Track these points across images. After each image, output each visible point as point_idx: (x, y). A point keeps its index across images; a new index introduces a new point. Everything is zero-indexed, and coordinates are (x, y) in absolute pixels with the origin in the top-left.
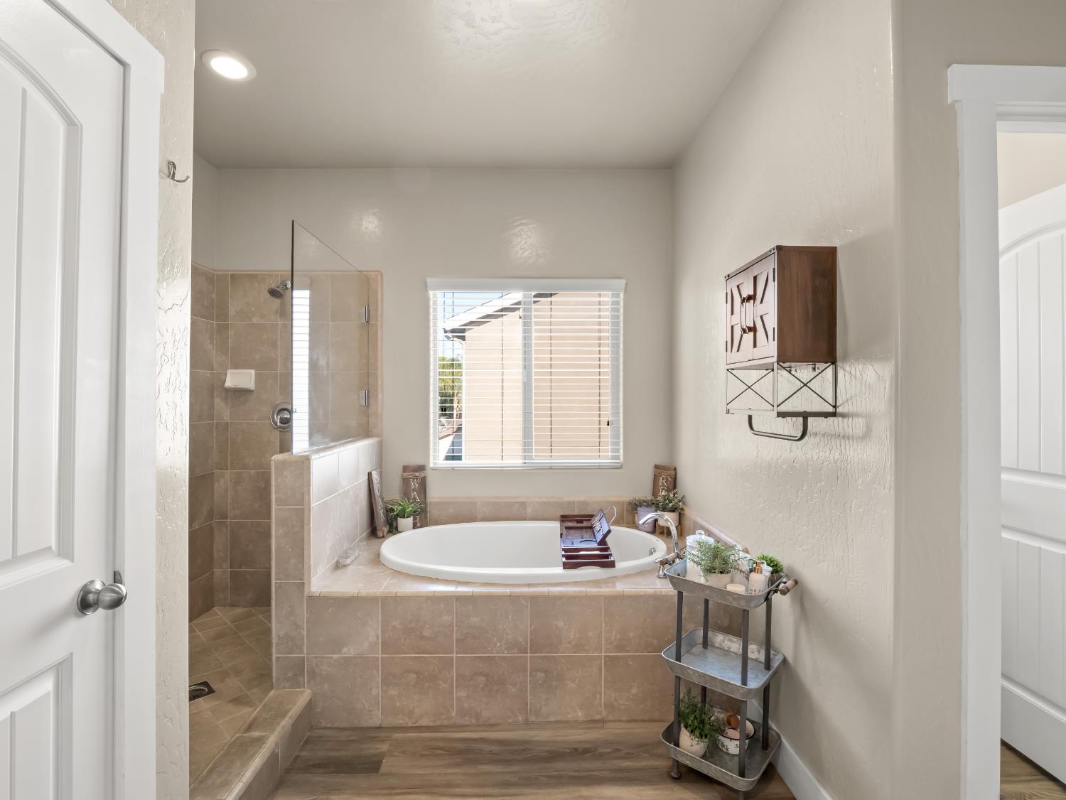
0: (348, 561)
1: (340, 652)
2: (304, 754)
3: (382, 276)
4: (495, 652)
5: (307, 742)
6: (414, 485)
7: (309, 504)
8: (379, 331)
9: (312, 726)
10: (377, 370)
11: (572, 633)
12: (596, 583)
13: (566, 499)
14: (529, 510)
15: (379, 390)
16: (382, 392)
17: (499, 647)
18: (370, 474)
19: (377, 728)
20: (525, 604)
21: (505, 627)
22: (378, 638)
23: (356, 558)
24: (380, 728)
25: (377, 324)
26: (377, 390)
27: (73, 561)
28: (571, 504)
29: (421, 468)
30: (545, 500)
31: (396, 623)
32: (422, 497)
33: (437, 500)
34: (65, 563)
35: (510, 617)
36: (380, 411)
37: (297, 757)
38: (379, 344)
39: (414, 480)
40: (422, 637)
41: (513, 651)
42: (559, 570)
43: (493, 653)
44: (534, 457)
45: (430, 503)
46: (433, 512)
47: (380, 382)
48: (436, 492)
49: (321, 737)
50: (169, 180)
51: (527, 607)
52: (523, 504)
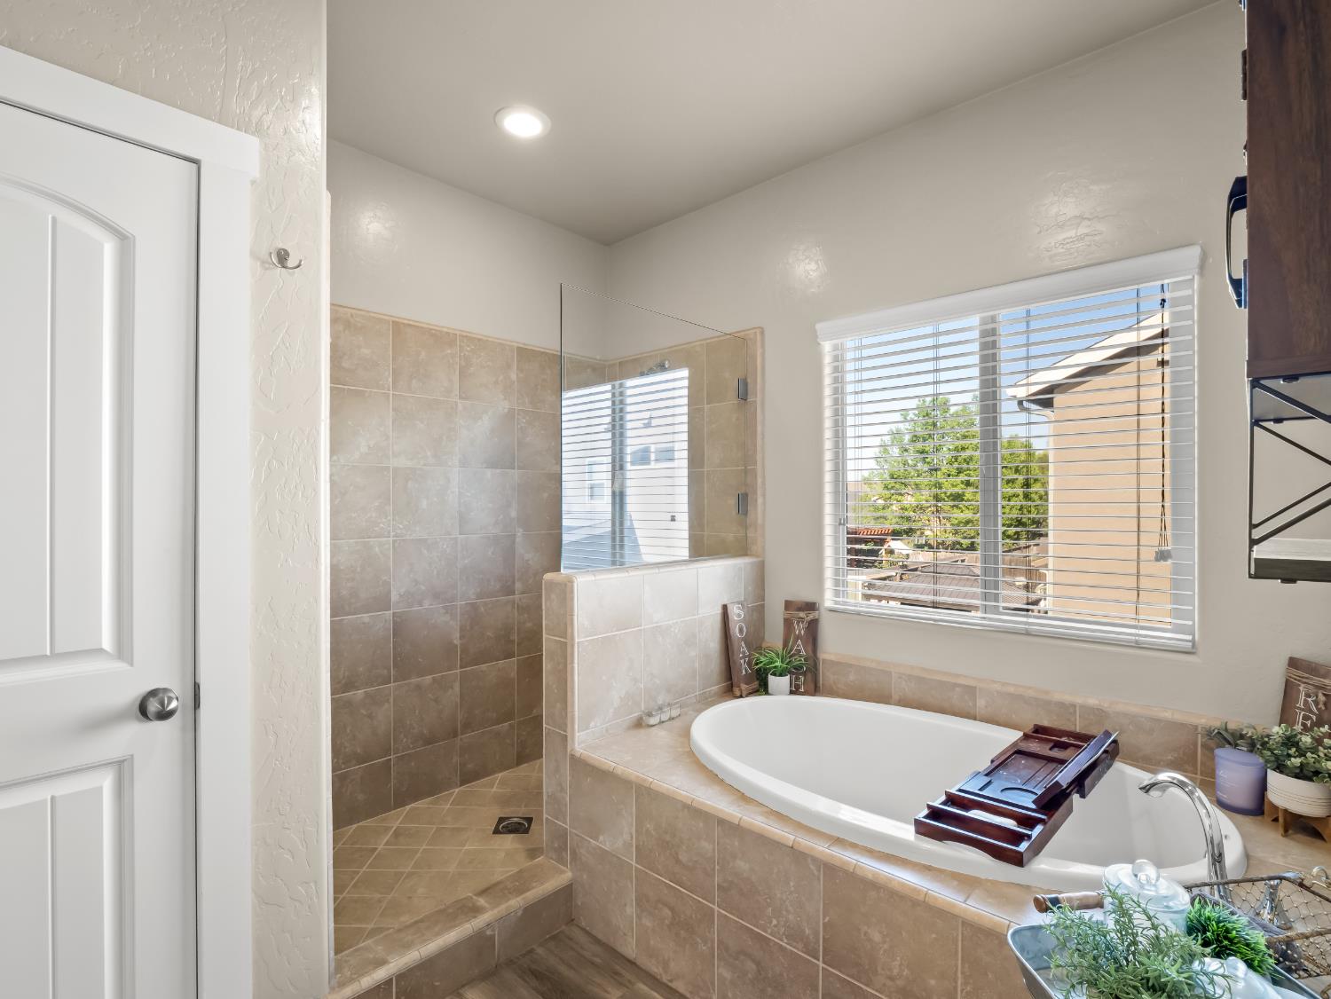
0: (653, 721)
1: (596, 839)
2: (540, 951)
3: (762, 333)
4: (769, 931)
5: (553, 938)
6: (800, 629)
7: (573, 639)
8: (759, 410)
9: (573, 920)
10: (755, 464)
11: (897, 963)
12: (967, 883)
13: (1057, 697)
14: (981, 703)
15: (759, 492)
16: (764, 495)
17: (775, 926)
18: (725, 607)
19: (629, 961)
20: (816, 872)
21: (784, 898)
22: (632, 837)
23: (671, 719)
24: (632, 963)
25: (755, 402)
26: (755, 493)
27: (132, 665)
28: (1068, 708)
29: (811, 606)
30: (1012, 690)
31: (649, 826)
32: (810, 648)
33: (832, 658)
34: (121, 666)
35: (792, 884)
36: (760, 521)
37: (531, 951)
38: (759, 428)
39: (798, 622)
40: (678, 861)
41: (795, 944)
42: (907, 832)
43: (766, 932)
44: (1001, 609)
45: (823, 660)
46: (826, 675)
47: (759, 481)
48: (833, 646)
49: (571, 939)
50: (279, 270)
51: (819, 879)
52: (971, 691)
